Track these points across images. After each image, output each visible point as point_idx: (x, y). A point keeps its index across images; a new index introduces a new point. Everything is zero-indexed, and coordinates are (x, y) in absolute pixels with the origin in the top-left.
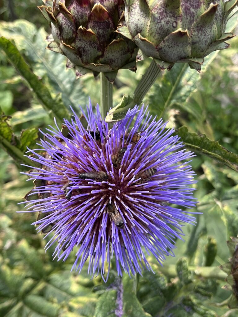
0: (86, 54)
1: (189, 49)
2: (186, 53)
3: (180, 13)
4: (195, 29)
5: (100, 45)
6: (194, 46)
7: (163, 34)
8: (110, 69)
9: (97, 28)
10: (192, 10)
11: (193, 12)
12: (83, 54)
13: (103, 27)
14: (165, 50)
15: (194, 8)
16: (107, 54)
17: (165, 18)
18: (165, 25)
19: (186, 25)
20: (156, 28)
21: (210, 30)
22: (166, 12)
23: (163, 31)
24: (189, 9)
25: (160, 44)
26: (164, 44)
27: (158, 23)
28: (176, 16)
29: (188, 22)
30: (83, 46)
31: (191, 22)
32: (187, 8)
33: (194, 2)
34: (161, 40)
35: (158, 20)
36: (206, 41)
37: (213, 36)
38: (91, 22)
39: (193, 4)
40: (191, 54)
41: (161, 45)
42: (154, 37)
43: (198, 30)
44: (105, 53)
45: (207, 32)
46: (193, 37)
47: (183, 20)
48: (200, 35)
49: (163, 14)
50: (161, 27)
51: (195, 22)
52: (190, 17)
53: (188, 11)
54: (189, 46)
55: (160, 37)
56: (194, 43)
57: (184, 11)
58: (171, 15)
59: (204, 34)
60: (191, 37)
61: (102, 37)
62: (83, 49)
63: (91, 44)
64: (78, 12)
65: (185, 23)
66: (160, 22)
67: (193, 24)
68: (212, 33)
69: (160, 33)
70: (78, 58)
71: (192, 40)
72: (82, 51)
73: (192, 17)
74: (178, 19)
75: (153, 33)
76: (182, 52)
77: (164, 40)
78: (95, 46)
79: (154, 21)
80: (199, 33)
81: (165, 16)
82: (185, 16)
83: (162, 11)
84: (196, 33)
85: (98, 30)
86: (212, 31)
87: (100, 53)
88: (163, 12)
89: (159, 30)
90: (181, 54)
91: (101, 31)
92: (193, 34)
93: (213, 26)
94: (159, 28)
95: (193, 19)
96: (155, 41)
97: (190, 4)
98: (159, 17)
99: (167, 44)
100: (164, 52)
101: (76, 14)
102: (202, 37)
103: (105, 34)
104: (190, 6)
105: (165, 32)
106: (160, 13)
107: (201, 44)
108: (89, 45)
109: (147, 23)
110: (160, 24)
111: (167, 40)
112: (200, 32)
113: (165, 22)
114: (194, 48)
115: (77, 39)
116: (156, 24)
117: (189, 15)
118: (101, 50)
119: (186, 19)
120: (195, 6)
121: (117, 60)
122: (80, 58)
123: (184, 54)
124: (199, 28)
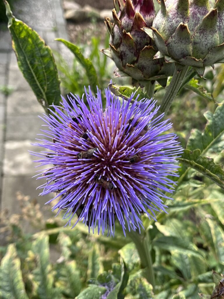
0: (125, 58)
1: (190, 48)
2: (188, 51)
3: (188, 16)
4: (198, 31)
5: (136, 51)
6: (195, 45)
7: (172, 31)
8: (142, 75)
9: (137, 36)
10: (198, 15)
11: (199, 17)
12: (123, 57)
13: (141, 36)
14: (171, 45)
15: (200, 14)
16: (141, 60)
17: (176, 18)
18: (174, 24)
19: (191, 26)
20: (168, 25)
21: (212, 36)
22: (177, 13)
23: (172, 28)
24: (196, 14)
25: (169, 39)
26: (171, 40)
27: (170, 21)
28: (184, 18)
29: (193, 24)
30: (124, 51)
31: (196, 24)
32: (195, 13)
33: (202, 10)
34: (170, 35)
35: (171, 19)
36: (206, 45)
37: (214, 43)
38: (133, 31)
39: (201, 11)
40: (193, 53)
41: (169, 41)
42: (165, 33)
43: (201, 33)
44: (139, 59)
45: (208, 36)
46: (195, 37)
47: (190, 21)
48: (201, 37)
49: (175, 15)
50: (172, 25)
51: (198, 25)
52: (196, 20)
53: (195, 16)
54: (191, 44)
55: (169, 33)
56: (195, 43)
57: (192, 15)
58: (181, 16)
59: (205, 38)
60: (194, 37)
61: (139, 44)
62: (124, 53)
63: (130, 49)
64: (126, 22)
65: (191, 25)
66: (172, 21)
67: (197, 26)
68: (214, 40)
69: (170, 30)
70: (120, 62)
71: (194, 40)
72: (123, 55)
73: (197, 21)
74: (186, 20)
75: (165, 29)
76: (185, 49)
77: (172, 36)
78: (133, 51)
79: (168, 20)
80: (200, 35)
81: (176, 16)
82: (192, 19)
83: (175, 12)
84: (198, 35)
85: (137, 38)
86: (214, 38)
87: (135, 59)
88: (175, 14)
89: (170, 27)
90: (183, 51)
91: (139, 39)
92: (196, 35)
93: (215, 34)
94: (170, 26)
95: (198, 23)
96: (166, 37)
97: (198, 10)
98: (172, 17)
99: (174, 39)
100: (171, 47)
101: (124, 24)
102: (203, 40)
103: (141, 43)
104: (197, 12)
105: (174, 29)
106: (174, 14)
107: (201, 45)
108: (129, 49)
109: (163, 22)
110: (171, 22)
111: (174, 37)
112: (202, 35)
113: (175, 21)
114: (195, 48)
115: (121, 44)
116: (169, 22)
117: (195, 18)
118: (136, 56)
119: (192, 22)
120: (202, 13)
121: (148, 68)
122: (121, 62)
123: (186, 52)
124: (201, 31)
